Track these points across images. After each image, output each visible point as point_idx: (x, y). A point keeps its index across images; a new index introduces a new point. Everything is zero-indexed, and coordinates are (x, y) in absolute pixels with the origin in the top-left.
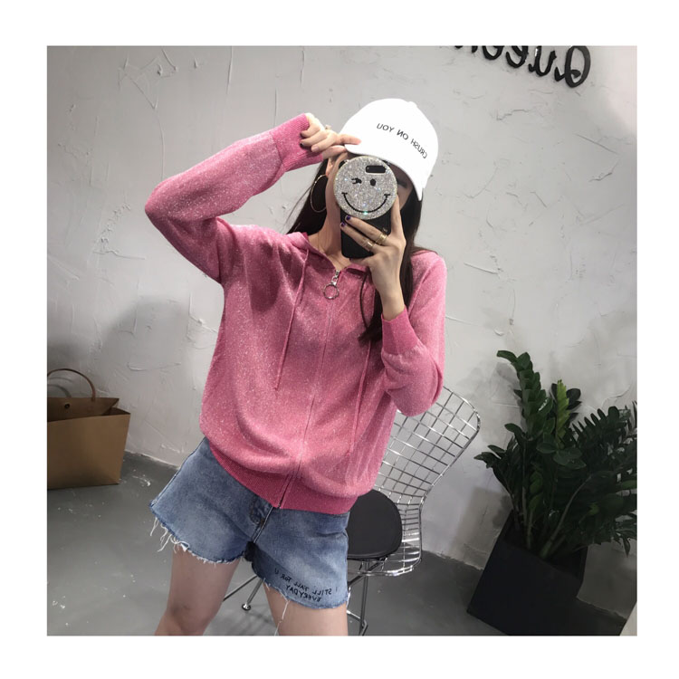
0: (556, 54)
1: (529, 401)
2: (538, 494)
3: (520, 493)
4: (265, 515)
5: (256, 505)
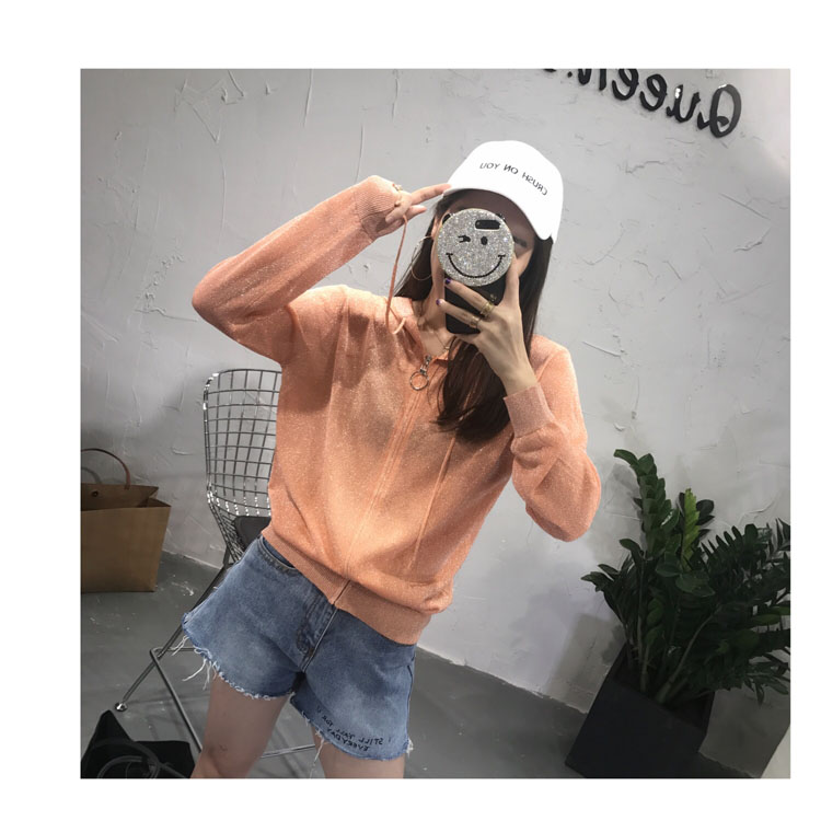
0: (701, 97)
1: (650, 512)
2: (657, 625)
3: (635, 623)
4: (314, 642)
5: (305, 631)
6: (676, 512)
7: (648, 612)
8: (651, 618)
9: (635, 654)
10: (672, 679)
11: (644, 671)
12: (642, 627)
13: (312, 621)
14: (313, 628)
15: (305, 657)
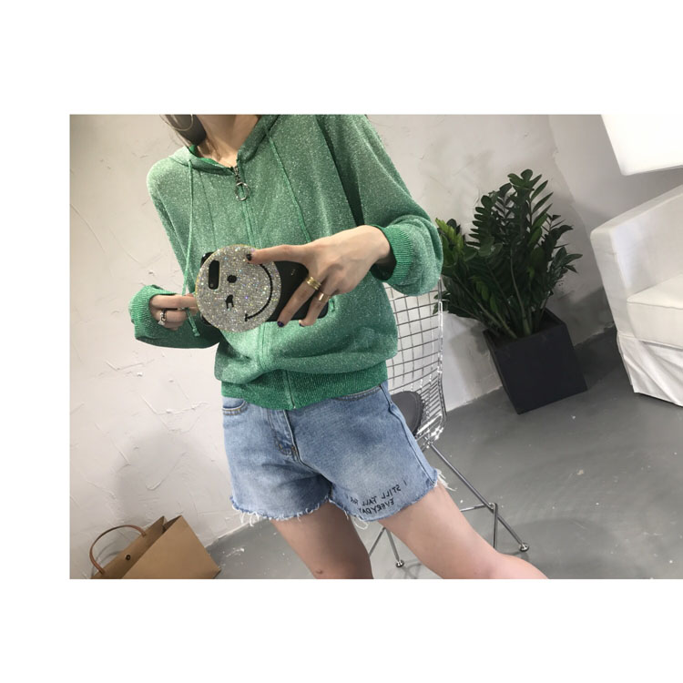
2: (490, 295)
3: (479, 309)
4: (290, 441)
5: (279, 439)
7: (480, 295)
8: (485, 297)
9: (494, 326)
10: (524, 315)
11: (506, 326)
12: (484, 306)
13: (277, 428)
14: (281, 432)
15: (293, 457)
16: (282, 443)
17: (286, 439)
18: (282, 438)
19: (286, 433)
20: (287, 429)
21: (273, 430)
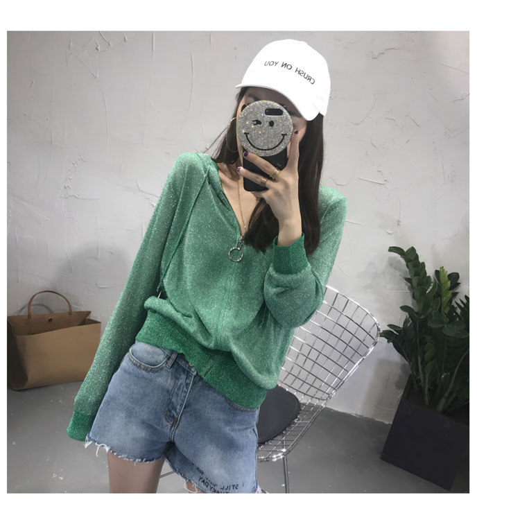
1: (418, 286)
2: (432, 359)
3: (417, 361)
4: (177, 414)
5: (170, 407)
6: (435, 284)
7: (425, 353)
9: (419, 381)
10: (446, 395)
11: (426, 389)
12: (421, 362)
13: (173, 400)
14: (175, 404)
15: (172, 427)
16: (170, 411)
17: (175, 410)
18: (173, 408)
19: (178, 407)
20: (181, 405)
21: (170, 399)
